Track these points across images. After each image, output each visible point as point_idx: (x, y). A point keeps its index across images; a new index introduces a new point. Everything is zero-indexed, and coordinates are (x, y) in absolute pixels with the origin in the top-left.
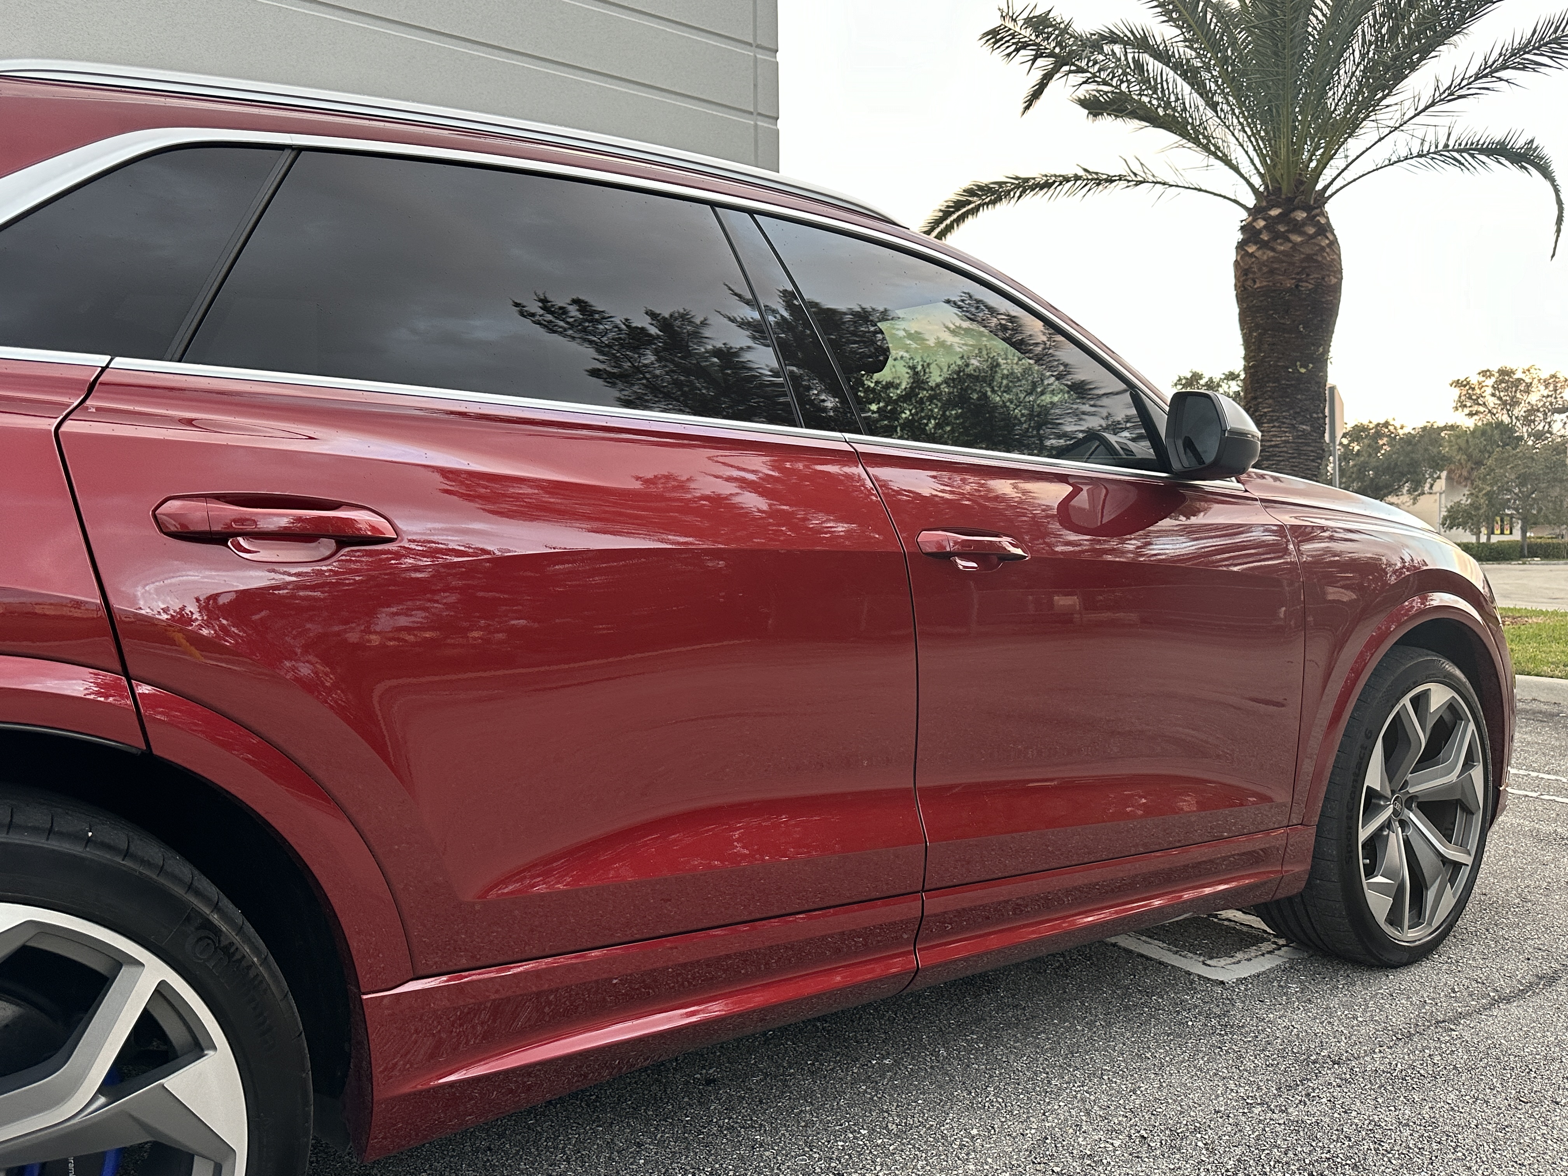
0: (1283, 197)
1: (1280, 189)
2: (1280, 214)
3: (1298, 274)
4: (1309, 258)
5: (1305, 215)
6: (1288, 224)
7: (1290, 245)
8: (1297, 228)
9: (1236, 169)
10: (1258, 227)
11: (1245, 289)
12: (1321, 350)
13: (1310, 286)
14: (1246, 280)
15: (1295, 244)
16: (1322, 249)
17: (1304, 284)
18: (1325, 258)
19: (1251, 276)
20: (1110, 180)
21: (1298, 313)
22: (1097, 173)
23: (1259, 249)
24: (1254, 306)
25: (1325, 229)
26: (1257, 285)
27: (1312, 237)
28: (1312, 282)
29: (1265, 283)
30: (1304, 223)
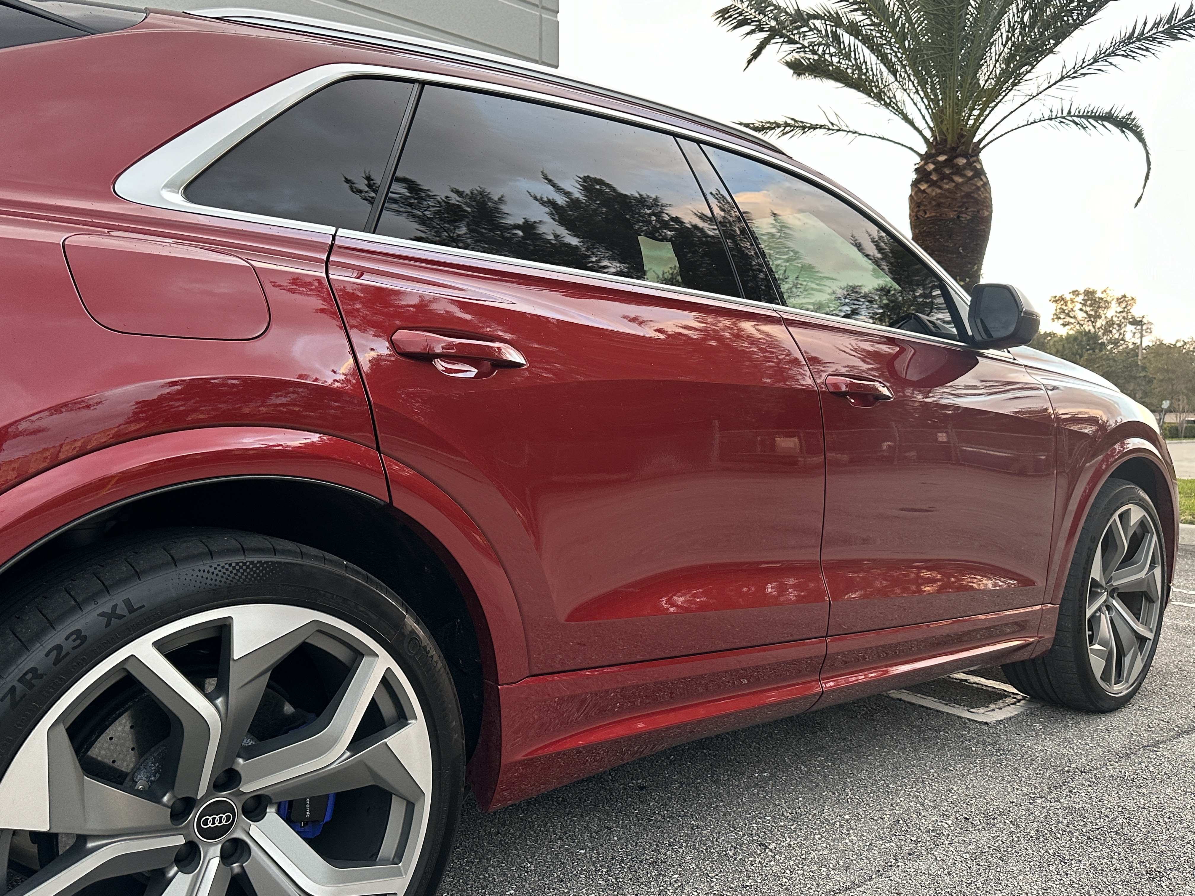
0: (948, 146)
1: (946, 140)
2: (946, 160)
3: (959, 207)
4: (968, 195)
5: (965, 161)
6: (952, 168)
7: (954, 184)
8: (959, 171)
9: (911, 123)
10: (929, 170)
11: (918, 218)
12: (976, 267)
13: (969, 217)
14: (918, 211)
15: (957, 185)
16: (978, 188)
17: (964, 215)
18: (979, 195)
19: (922, 208)
20: (813, 127)
21: (959, 238)
22: (802, 122)
23: (929, 187)
24: (924, 232)
25: (980, 173)
26: (928, 215)
27: (971, 178)
28: (970, 214)
29: (933, 214)
30: (964, 167)
